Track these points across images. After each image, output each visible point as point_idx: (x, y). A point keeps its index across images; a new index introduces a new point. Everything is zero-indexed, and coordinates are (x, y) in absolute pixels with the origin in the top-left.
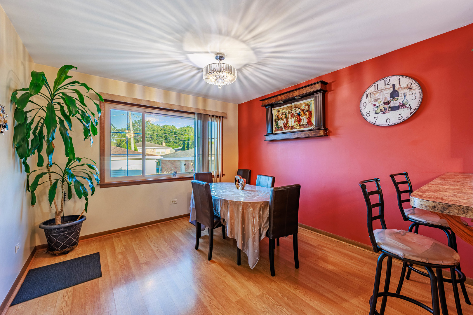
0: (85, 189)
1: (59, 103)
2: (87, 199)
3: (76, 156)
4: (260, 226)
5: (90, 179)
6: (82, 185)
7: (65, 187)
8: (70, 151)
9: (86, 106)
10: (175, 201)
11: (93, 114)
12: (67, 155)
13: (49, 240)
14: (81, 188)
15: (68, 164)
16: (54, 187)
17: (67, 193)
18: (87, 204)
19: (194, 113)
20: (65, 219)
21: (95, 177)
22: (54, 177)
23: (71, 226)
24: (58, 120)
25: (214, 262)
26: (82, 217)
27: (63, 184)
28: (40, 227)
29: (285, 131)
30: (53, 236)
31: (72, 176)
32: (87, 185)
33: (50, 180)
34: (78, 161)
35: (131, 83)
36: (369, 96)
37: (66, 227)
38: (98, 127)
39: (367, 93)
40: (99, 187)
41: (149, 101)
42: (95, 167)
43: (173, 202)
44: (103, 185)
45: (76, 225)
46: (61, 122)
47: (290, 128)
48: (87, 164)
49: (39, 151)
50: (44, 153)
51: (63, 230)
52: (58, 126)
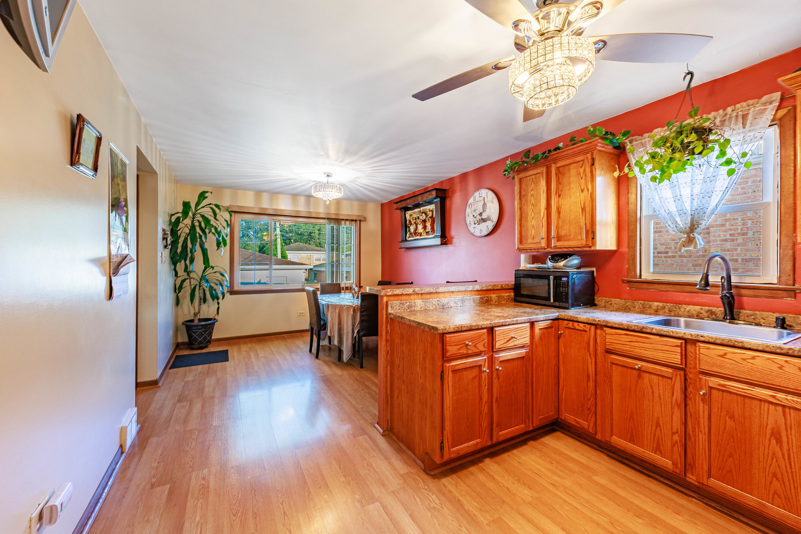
0: (217, 294)
1: (198, 221)
2: (218, 303)
3: (211, 264)
4: (353, 326)
5: (222, 285)
6: (215, 290)
7: (202, 291)
8: (206, 260)
9: (218, 221)
10: (303, 313)
11: (224, 228)
12: (204, 263)
13: (190, 336)
14: (214, 292)
15: (204, 271)
16: (193, 291)
17: (202, 297)
18: (218, 308)
19: (325, 218)
20: (200, 320)
21: (226, 284)
22: (194, 282)
23: (206, 325)
24: (198, 235)
25: (319, 359)
26: (215, 319)
27: (199, 289)
28: (183, 324)
29: (415, 238)
30: (193, 332)
31: (207, 281)
32: (219, 290)
33: (191, 285)
34: (211, 269)
35: (259, 193)
36: (470, 205)
37: (202, 325)
38: (228, 240)
39: (469, 203)
40: (228, 294)
41: (275, 209)
42: (225, 275)
43: (300, 313)
44: (233, 292)
45: (210, 324)
46: (200, 237)
47: (419, 235)
48: (219, 272)
49: (185, 261)
50: (188, 262)
51: (200, 327)
52: (199, 240)
